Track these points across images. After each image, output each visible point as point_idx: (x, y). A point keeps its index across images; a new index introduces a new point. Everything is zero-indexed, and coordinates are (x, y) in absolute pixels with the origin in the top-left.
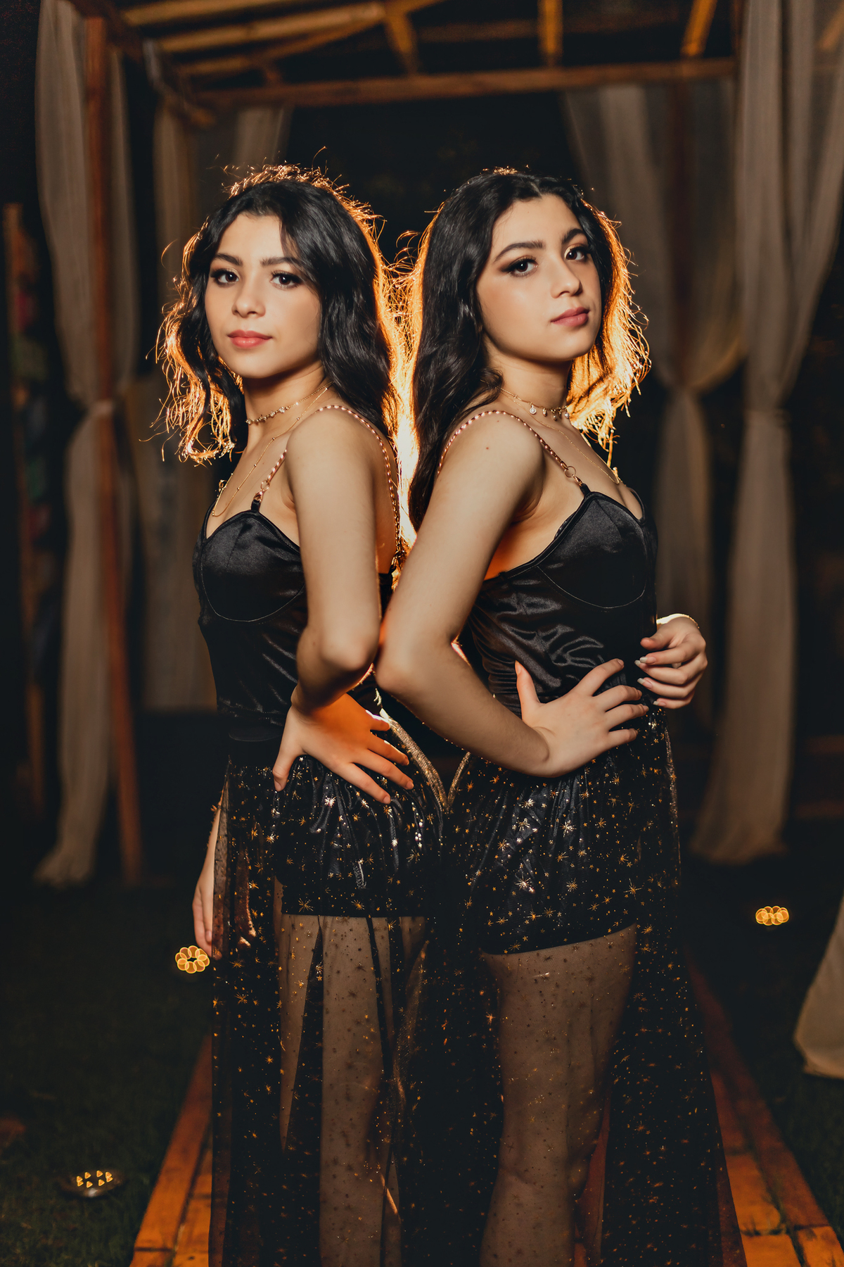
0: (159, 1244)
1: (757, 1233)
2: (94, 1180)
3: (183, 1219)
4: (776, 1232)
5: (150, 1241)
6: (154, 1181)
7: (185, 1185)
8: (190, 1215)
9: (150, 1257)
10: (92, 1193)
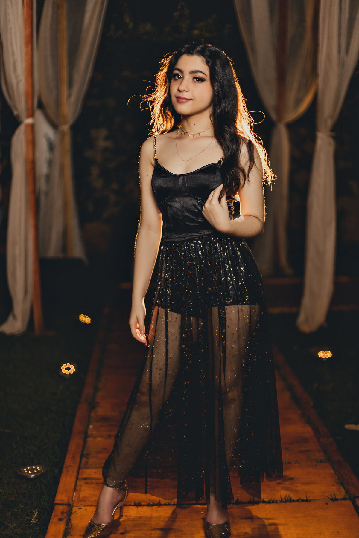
0: (66, 501)
1: (336, 500)
2: (32, 470)
3: (75, 490)
4: (344, 499)
5: (61, 500)
6: (60, 472)
7: (75, 474)
8: (78, 488)
9: (61, 508)
10: (32, 476)
